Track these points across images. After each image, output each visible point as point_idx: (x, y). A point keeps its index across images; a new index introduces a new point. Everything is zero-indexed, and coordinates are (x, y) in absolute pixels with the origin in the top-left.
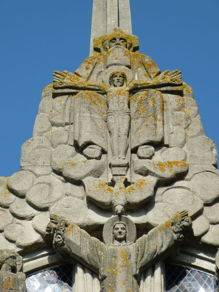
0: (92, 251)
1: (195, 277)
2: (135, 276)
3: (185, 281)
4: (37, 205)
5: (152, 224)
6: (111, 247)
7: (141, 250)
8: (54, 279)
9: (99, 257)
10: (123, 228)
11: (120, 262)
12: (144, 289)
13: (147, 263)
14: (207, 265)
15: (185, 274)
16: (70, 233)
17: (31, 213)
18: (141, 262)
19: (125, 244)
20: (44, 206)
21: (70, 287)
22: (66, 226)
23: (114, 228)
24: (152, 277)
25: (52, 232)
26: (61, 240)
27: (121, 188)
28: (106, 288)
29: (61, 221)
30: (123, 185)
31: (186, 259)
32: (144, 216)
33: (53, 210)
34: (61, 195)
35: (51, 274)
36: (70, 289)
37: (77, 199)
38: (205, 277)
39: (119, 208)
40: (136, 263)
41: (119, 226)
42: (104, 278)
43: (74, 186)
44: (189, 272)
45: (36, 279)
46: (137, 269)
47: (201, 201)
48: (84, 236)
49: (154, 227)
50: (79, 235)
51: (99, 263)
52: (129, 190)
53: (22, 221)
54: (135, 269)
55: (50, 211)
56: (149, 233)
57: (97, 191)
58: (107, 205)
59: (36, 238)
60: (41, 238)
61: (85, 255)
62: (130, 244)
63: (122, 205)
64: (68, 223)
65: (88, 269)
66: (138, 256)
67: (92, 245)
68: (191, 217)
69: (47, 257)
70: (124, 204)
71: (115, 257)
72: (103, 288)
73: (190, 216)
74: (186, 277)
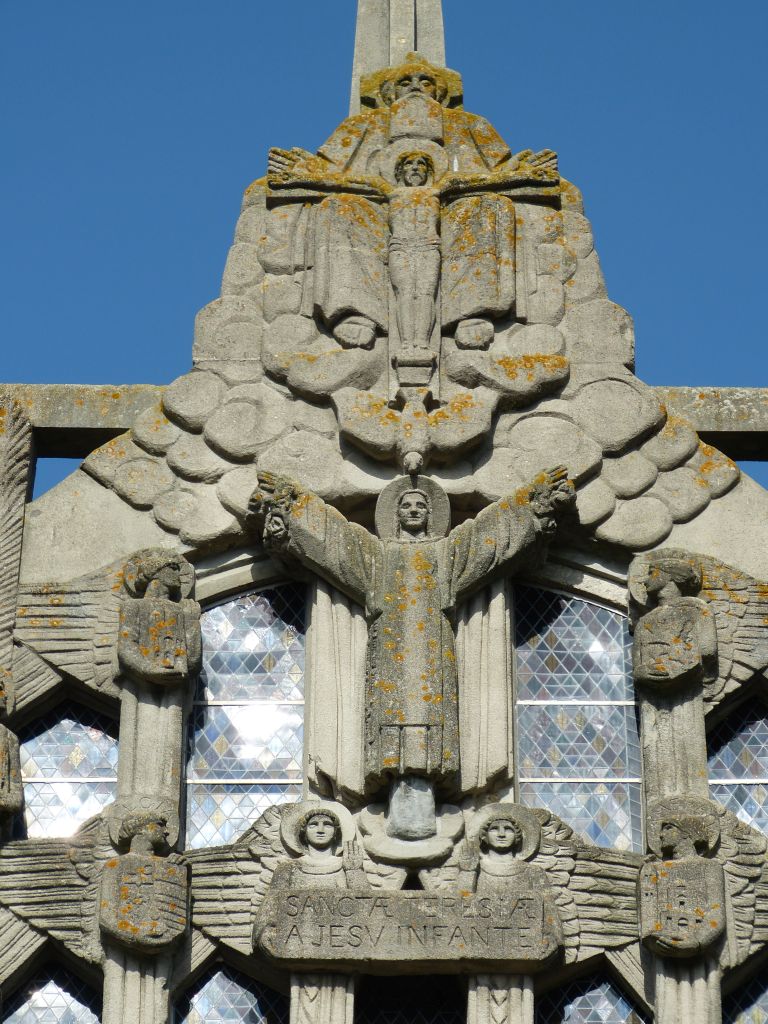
0: (350, 553)
1: (581, 616)
2: (448, 612)
3: (560, 624)
4: (230, 450)
5: (485, 496)
6: (393, 546)
7: (461, 554)
8: (264, 617)
9: (366, 567)
10: (421, 504)
11: (412, 580)
12: (467, 641)
13: (472, 584)
14: (608, 591)
15: (558, 609)
16: (301, 513)
17: (214, 468)
18: (461, 580)
19: (425, 539)
20: (245, 452)
21: (299, 634)
22: (294, 496)
23: (400, 503)
24: (484, 615)
25: (261, 511)
26: (281, 529)
27: (417, 414)
28: (380, 637)
29: (283, 486)
30: (421, 408)
31: (562, 575)
32: (469, 477)
33: (266, 461)
34: (282, 427)
35: (257, 604)
36: (299, 639)
37: (318, 437)
38: (603, 618)
39: (413, 459)
40: (450, 582)
41: (413, 499)
42: (378, 614)
43: (312, 408)
44: (568, 606)
45: (223, 615)
46: (450, 594)
47: (598, 445)
48: (334, 519)
49: (492, 502)
50: (321, 519)
51: (365, 581)
52: (435, 417)
53: (194, 484)
54: (446, 596)
55: (259, 463)
56: (479, 515)
57: (365, 419)
58: (385, 452)
59: (225, 522)
60: (237, 523)
61: (336, 562)
62: (436, 541)
63: (419, 452)
64: (299, 489)
65: (341, 593)
66: (453, 566)
67: (351, 541)
68: (574, 481)
69: (249, 567)
70: (423, 450)
71: (402, 568)
72: (375, 638)
73: (573, 478)
74: (560, 617)
